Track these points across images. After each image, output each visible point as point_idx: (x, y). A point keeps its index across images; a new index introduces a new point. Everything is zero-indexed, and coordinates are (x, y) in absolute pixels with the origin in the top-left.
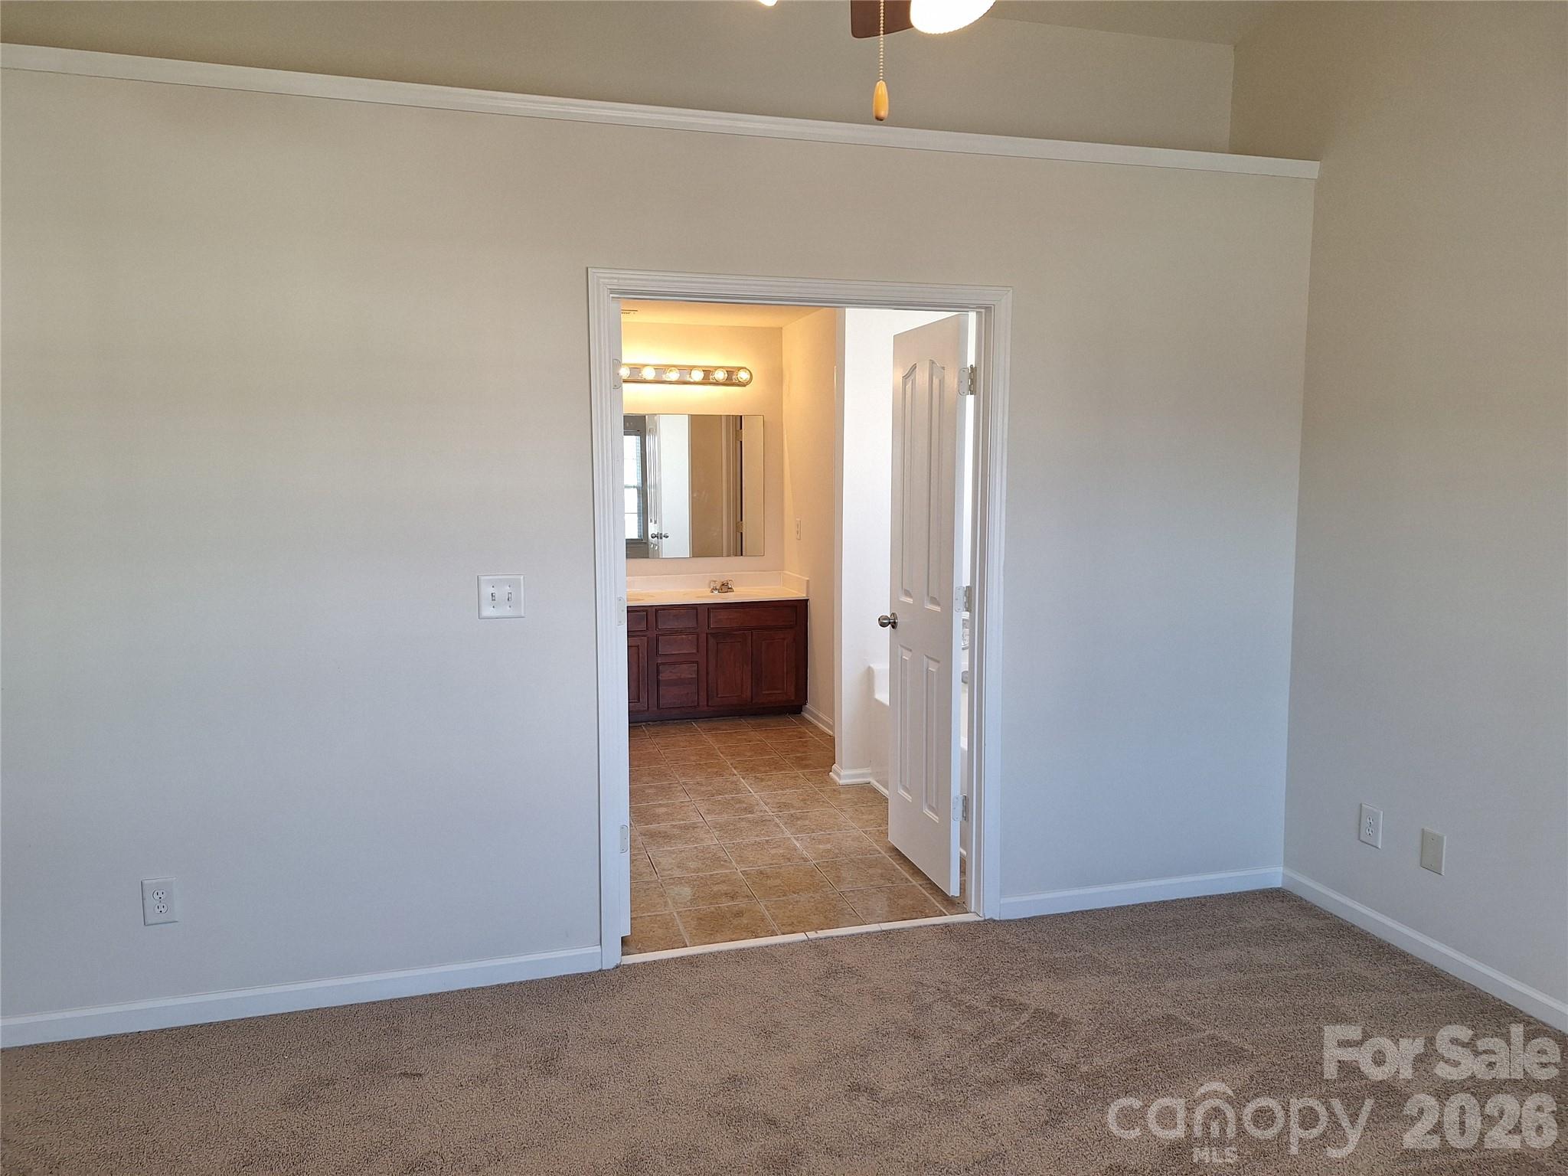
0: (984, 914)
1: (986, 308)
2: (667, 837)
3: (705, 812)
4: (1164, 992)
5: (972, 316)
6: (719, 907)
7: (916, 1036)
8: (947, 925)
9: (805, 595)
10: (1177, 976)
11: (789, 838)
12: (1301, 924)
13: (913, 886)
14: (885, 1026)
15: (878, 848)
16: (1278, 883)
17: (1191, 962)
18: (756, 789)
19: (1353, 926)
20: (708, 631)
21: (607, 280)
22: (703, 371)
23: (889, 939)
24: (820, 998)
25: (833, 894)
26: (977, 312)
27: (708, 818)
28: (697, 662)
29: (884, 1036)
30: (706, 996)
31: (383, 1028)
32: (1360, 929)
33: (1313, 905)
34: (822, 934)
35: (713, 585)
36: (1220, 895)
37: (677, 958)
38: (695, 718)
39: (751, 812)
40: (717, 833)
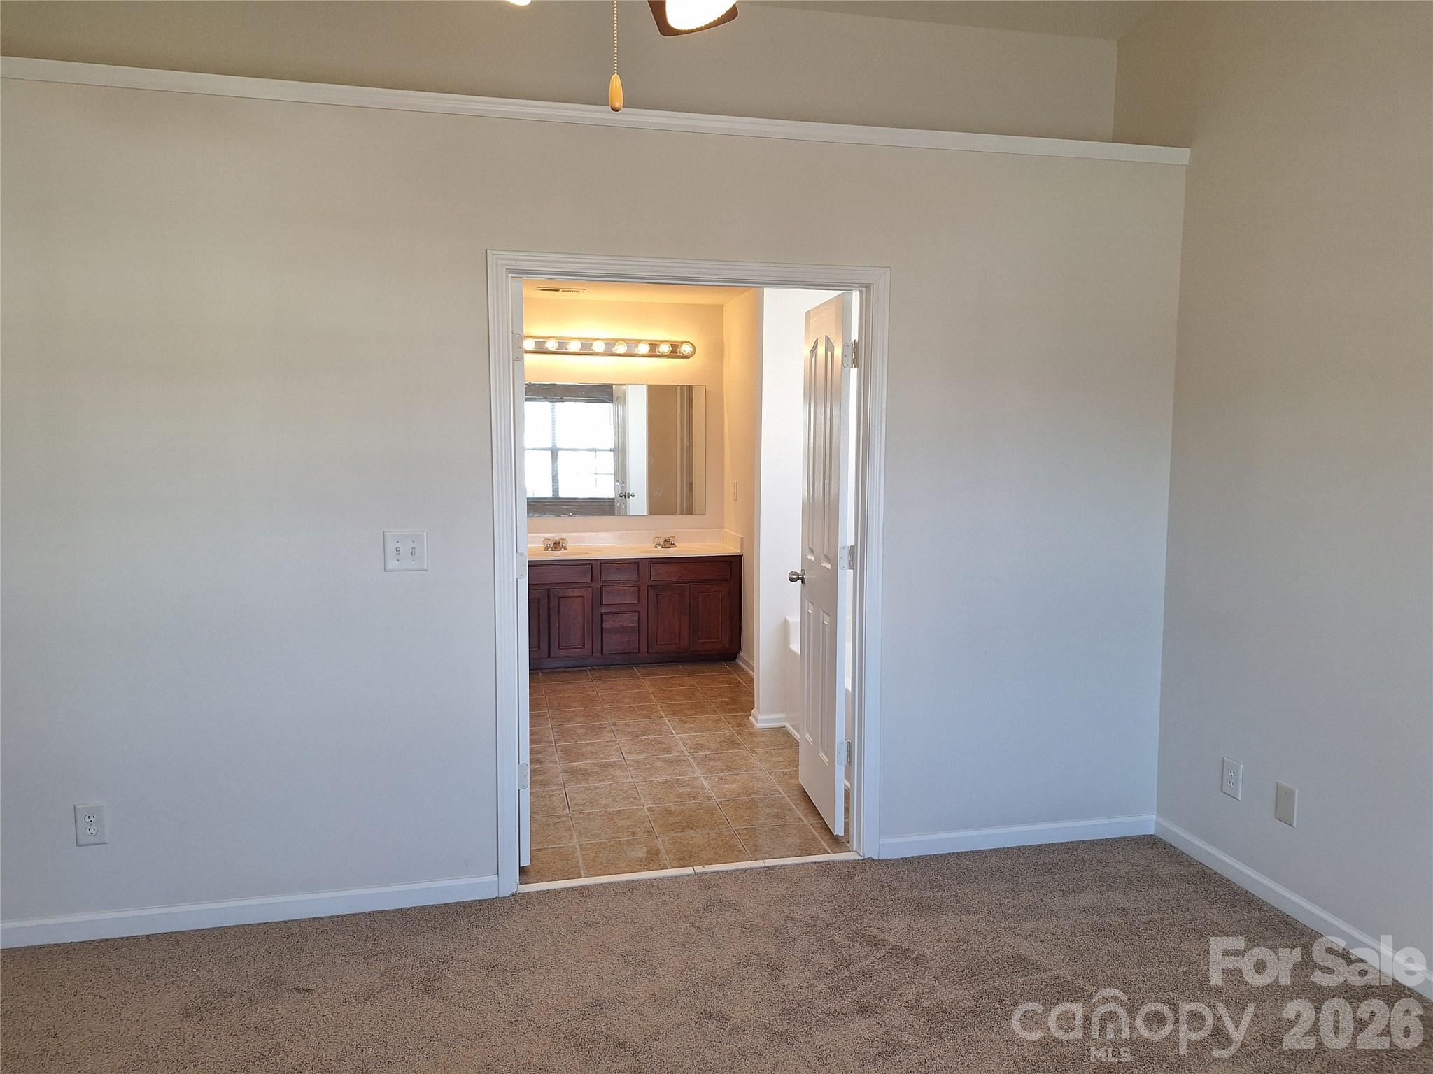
0: (864, 854)
1: (866, 287)
2: (585, 774)
3: (626, 752)
4: (1019, 932)
5: (856, 295)
6: (619, 841)
7: (774, 968)
8: (827, 863)
9: (739, 551)
10: (1035, 918)
11: (699, 778)
12: (1164, 871)
13: (805, 825)
14: (748, 958)
15: (780, 789)
16: (1151, 831)
17: (1051, 904)
18: (678, 731)
19: (1216, 873)
20: (649, 584)
21: (506, 262)
22: (650, 344)
23: (770, 875)
24: (694, 929)
25: (728, 831)
26: (860, 291)
27: (629, 757)
28: (638, 612)
29: (745, 967)
30: (588, 925)
31: (288, 945)
32: (1221, 876)
33: (1181, 851)
34: (709, 868)
35: (657, 541)
36: (1093, 840)
37: (570, 888)
38: (638, 664)
39: (669, 753)
40: (633, 772)
